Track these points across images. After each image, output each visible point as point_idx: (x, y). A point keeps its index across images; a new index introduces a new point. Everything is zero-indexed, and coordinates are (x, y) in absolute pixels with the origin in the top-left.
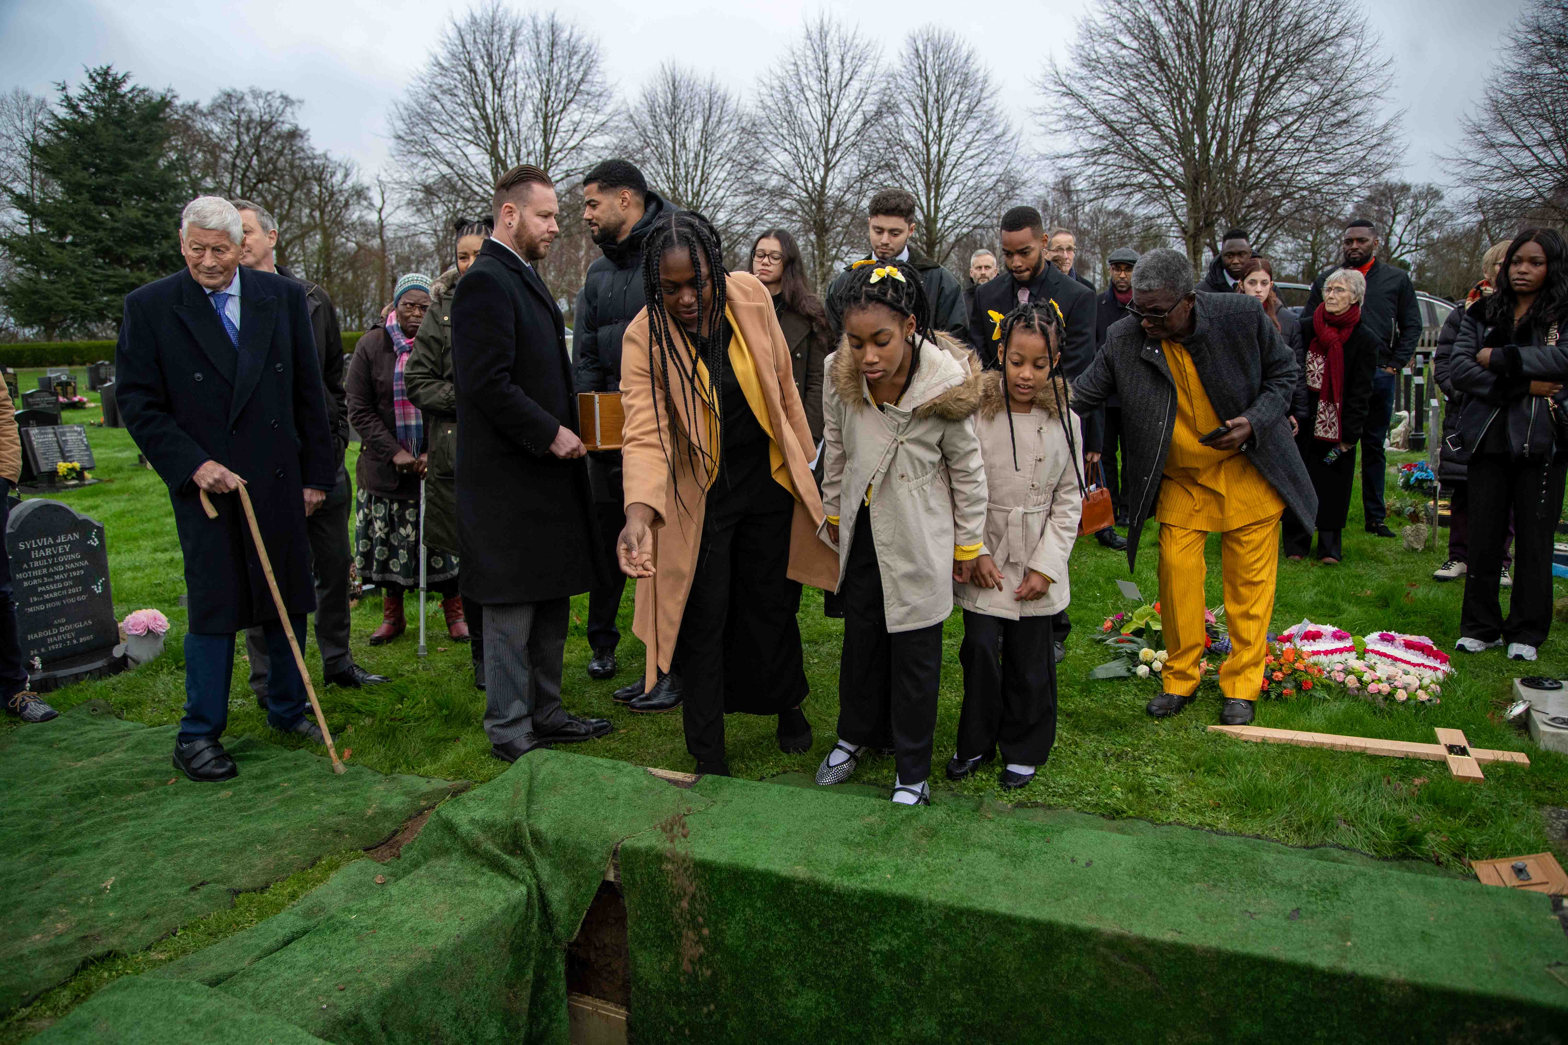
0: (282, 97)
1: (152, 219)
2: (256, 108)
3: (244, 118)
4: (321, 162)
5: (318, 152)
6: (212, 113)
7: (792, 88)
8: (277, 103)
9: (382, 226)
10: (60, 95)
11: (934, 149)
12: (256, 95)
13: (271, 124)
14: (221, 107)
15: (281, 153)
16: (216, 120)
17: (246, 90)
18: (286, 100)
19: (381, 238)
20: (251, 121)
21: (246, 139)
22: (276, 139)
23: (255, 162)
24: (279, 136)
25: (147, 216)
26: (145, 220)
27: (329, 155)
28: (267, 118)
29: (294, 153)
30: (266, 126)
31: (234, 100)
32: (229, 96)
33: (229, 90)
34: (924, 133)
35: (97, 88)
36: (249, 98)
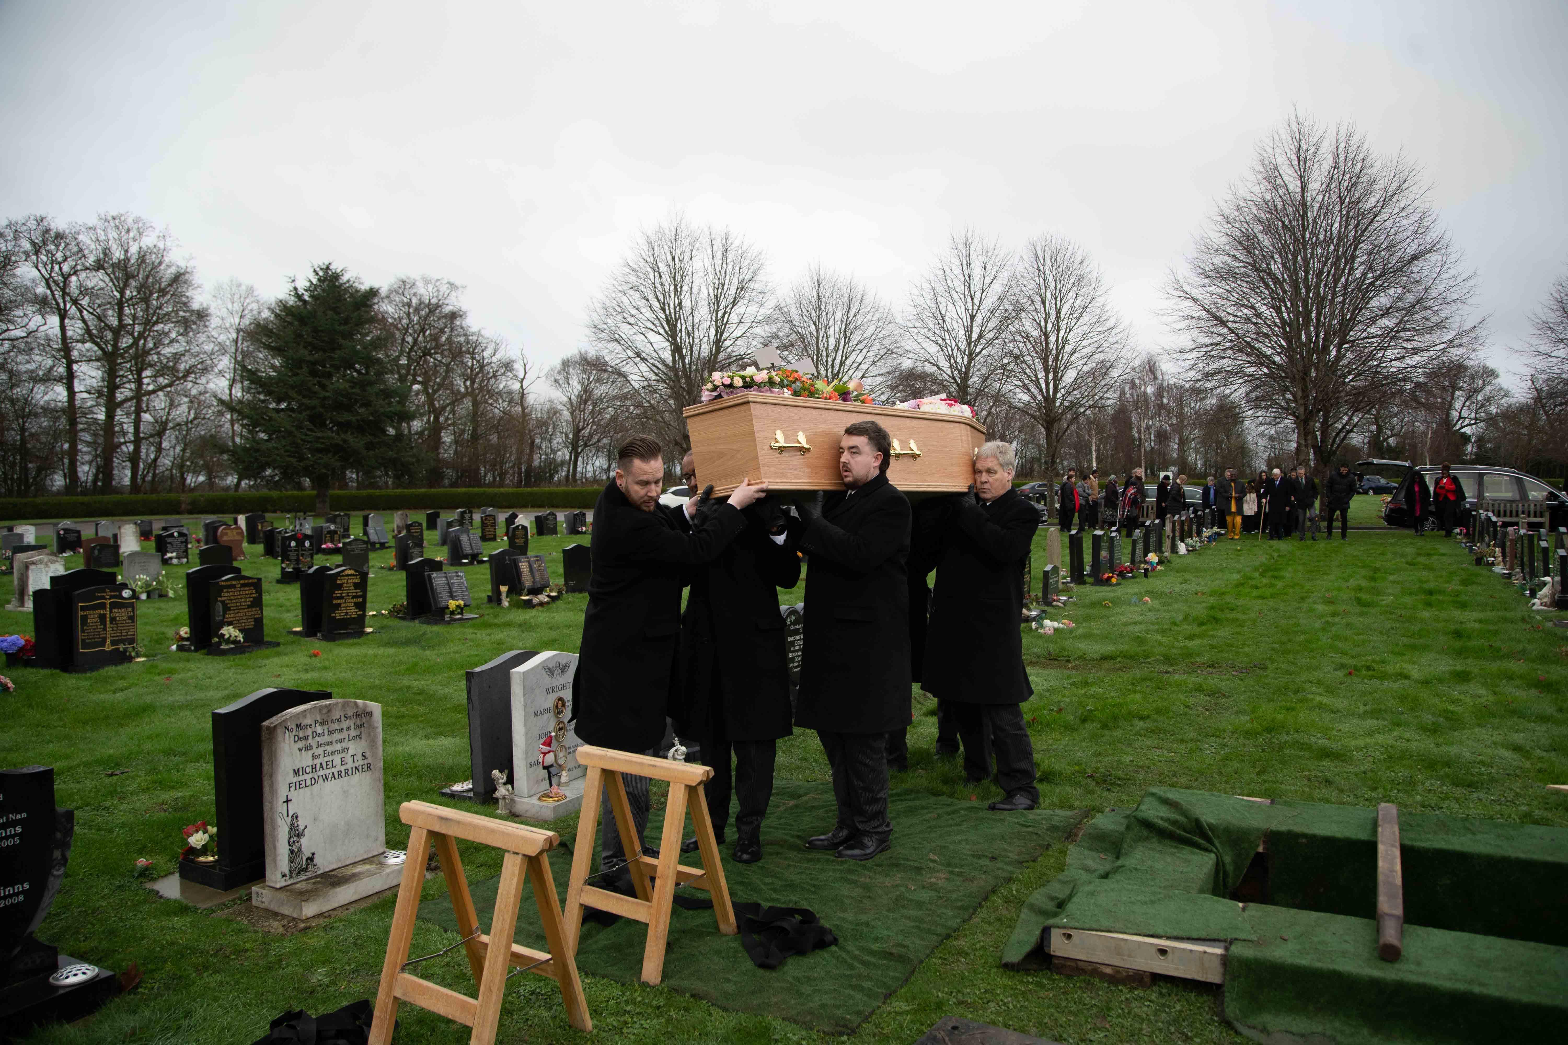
0: (449, 283)
1: (357, 390)
2: (425, 292)
3: (415, 301)
4: (475, 338)
5: (474, 329)
6: (388, 297)
7: (940, 289)
8: (444, 289)
9: (523, 395)
10: (290, 287)
11: (1052, 338)
12: (427, 282)
13: (438, 306)
14: (397, 292)
15: (442, 331)
16: (390, 302)
17: (418, 278)
18: (452, 286)
19: (522, 406)
20: (421, 303)
21: (416, 319)
22: (439, 319)
23: (421, 338)
24: (446, 316)
25: (353, 388)
26: (350, 391)
27: (483, 332)
28: (434, 301)
29: (452, 330)
30: (433, 308)
31: (408, 286)
32: (404, 282)
33: (405, 278)
34: (1043, 324)
35: (319, 280)
36: (420, 284)
